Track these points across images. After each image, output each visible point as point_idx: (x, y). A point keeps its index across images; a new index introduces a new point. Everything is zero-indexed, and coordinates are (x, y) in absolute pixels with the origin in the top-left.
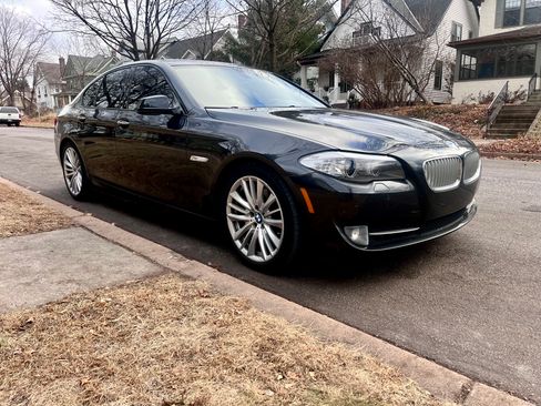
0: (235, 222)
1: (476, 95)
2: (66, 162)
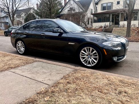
0: (82, 57)
1: (98, 26)
2: (17, 45)
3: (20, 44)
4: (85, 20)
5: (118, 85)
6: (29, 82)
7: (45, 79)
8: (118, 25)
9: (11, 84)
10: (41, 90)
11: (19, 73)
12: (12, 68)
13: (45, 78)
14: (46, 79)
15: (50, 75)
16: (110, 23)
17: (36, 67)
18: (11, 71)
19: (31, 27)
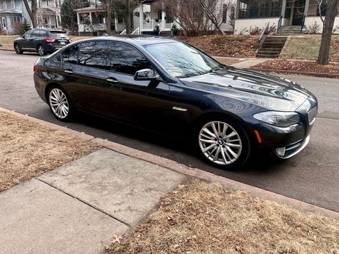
1: (248, 29)
2: (51, 97)
3: (56, 94)
4: (217, 13)
5: (279, 232)
6: (86, 215)
7: (119, 207)
8: (300, 27)
9: (48, 221)
10: (114, 241)
11: (63, 188)
12: (45, 170)
13: (120, 204)
14: (124, 207)
15: (130, 194)
16: (280, 22)
17: (97, 169)
18: (45, 180)
19: (83, 53)
